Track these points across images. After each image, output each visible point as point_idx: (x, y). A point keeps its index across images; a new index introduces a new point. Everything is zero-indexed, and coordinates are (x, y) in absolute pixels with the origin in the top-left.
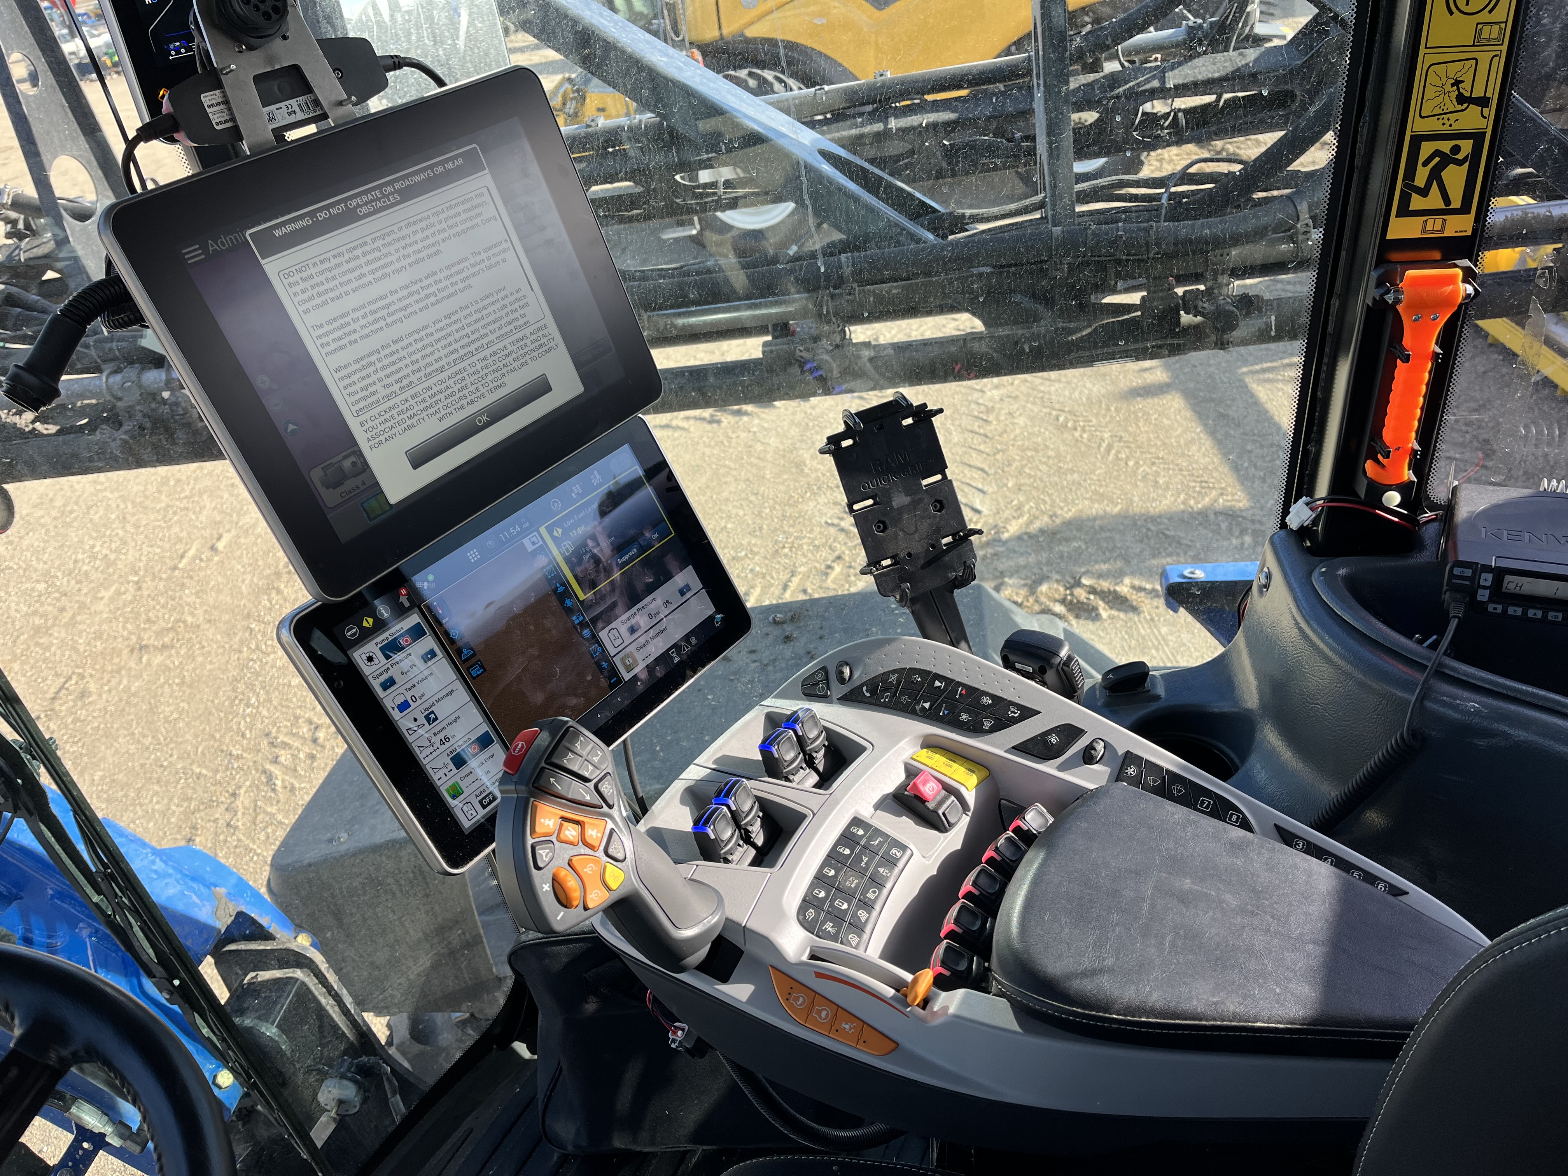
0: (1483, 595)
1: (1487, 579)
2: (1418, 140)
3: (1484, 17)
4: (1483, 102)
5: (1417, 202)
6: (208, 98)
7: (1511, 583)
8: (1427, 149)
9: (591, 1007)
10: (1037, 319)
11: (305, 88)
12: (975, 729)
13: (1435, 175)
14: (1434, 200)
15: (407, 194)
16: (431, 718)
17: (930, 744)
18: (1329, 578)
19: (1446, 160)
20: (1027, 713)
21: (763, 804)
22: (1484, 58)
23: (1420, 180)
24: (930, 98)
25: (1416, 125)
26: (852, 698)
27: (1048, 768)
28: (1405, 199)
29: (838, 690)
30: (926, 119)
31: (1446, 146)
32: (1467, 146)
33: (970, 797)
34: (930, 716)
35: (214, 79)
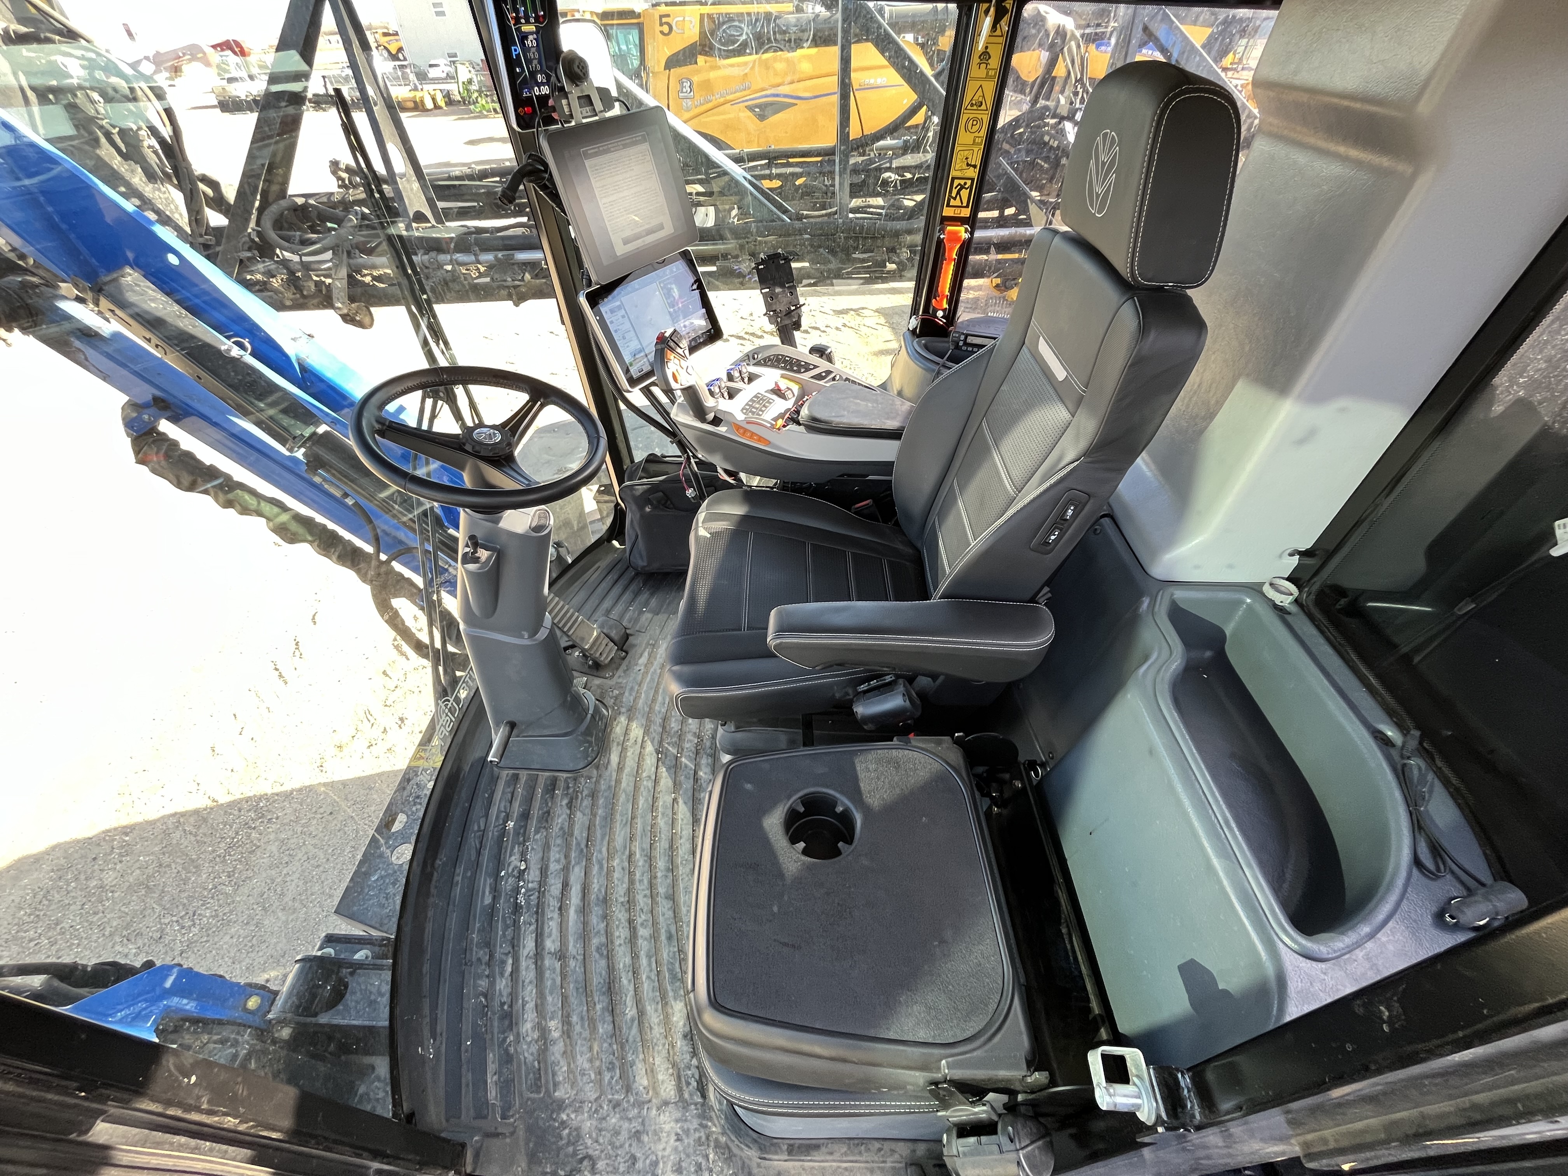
0: (961, 343)
1: (962, 338)
2: (953, 179)
3: (976, 134)
4: (975, 166)
5: (952, 202)
6: (564, 102)
7: (970, 340)
8: (956, 182)
9: (648, 509)
10: (830, 262)
11: (591, 104)
12: (799, 372)
13: (958, 193)
14: (957, 202)
15: (625, 146)
16: (624, 338)
17: (783, 376)
18: (919, 343)
19: (962, 187)
20: (815, 367)
21: (728, 388)
22: (976, 150)
23: (954, 195)
24: (791, 160)
25: (953, 173)
26: (758, 364)
27: (822, 382)
28: (949, 201)
29: (752, 362)
30: (789, 170)
31: (962, 182)
32: (969, 182)
33: (796, 394)
34: (784, 368)
35: (566, 95)
